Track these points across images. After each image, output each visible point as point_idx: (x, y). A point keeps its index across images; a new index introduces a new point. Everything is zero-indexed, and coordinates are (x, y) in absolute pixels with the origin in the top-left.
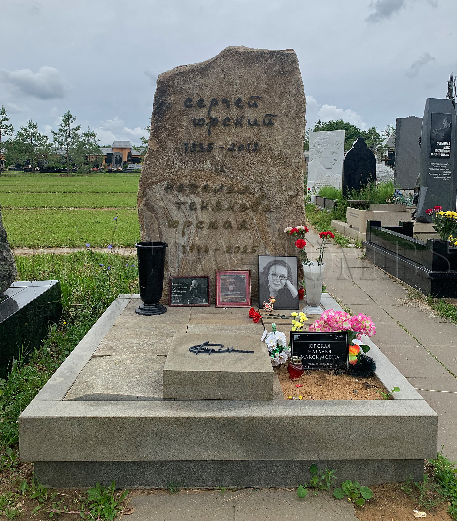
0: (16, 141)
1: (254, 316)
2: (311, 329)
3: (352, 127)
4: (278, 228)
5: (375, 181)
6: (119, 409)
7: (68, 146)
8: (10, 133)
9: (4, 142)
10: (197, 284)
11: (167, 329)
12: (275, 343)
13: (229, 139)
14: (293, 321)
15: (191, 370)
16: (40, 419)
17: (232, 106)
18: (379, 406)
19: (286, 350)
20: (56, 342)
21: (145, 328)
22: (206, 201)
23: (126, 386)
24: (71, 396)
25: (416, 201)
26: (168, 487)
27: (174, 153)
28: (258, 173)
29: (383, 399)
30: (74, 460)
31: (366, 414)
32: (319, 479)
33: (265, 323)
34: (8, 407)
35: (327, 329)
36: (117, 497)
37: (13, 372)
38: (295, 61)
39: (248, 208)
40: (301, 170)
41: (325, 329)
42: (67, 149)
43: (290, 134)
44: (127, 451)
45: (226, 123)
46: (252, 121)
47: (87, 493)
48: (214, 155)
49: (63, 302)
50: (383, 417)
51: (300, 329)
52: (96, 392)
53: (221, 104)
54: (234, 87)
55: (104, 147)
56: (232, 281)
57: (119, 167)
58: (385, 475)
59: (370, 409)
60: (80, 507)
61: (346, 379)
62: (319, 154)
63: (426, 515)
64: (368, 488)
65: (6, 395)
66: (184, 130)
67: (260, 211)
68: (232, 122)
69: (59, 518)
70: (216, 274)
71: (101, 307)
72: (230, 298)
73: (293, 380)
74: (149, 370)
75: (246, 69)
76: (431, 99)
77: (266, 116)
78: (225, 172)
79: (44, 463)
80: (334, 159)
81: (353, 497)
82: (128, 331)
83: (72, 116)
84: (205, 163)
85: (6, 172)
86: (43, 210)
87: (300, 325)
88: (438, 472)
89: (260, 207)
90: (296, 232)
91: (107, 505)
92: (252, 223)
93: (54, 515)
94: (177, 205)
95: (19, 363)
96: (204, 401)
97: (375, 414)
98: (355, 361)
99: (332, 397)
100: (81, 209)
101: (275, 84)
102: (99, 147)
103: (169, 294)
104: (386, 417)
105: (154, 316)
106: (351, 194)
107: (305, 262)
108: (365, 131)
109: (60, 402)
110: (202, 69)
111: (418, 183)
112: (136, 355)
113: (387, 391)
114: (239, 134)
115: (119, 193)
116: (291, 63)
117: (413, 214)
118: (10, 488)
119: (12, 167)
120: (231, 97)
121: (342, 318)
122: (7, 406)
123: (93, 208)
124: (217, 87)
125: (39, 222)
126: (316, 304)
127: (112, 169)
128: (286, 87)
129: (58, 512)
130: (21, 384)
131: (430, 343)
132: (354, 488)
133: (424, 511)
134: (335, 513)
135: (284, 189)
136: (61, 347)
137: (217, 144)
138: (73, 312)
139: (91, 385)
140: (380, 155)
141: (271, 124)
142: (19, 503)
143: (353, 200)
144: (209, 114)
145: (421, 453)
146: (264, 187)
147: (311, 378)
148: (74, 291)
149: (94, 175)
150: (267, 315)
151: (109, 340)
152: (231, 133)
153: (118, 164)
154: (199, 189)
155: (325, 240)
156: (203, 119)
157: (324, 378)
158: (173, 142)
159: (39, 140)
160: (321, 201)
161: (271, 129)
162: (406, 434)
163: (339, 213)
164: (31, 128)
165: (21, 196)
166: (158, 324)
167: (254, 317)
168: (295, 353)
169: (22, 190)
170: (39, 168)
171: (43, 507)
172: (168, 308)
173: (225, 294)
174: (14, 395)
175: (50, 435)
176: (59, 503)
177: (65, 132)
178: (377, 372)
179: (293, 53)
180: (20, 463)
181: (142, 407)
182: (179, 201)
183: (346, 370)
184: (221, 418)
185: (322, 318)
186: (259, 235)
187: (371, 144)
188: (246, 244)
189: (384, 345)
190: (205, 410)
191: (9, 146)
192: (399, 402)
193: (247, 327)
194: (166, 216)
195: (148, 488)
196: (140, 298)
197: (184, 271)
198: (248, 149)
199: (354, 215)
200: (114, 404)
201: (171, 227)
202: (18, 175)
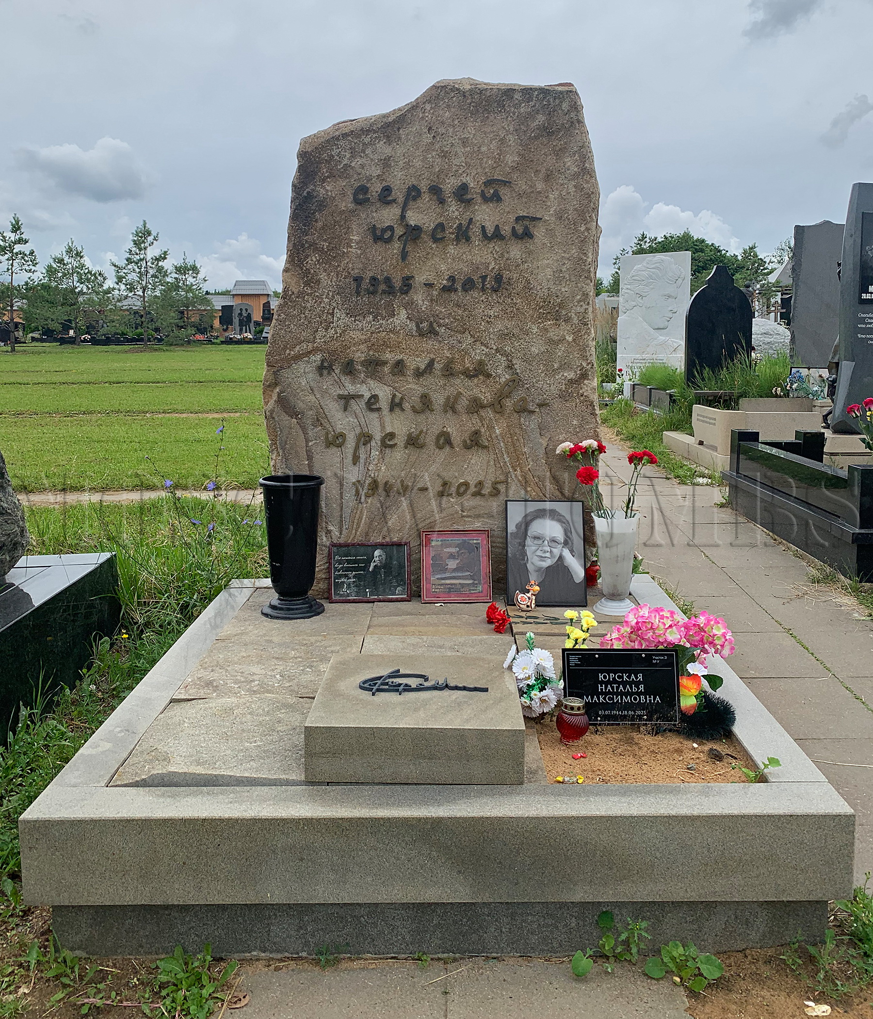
0: (42, 284)
1: (496, 618)
2: (605, 644)
3: (711, 246)
4: (545, 445)
5: (751, 352)
6: (217, 802)
7: (143, 292)
8: (31, 267)
9: (19, 286)
10: (384, 557)
11: (321, 646)
12: (531, 671)
13: (443, 267)
14: (567, 627)
15: (359, 726)
16: (61, 823)
17: (450, 200)
18: (736, 796)
19: (554, 685)
20: (108, 673)
21: (280, 645)
22: (400, 393)
23: (234, 757)
24: (124, 777)
25: (832, 393)
26: (317, 955)
27: (333, 296)
28: (504, 336)
29: (748, 781)
30: (130, 903)
31: (710, 812)
32: (616, 940)
33: (518, 633)
34: (9, 801)
35: (636, 643)
36: (215, 975)
37: (20, 731)
38: (576, 107)
39: (483, 407)
40: (589, 328)
41: (633, 644)
42: (144, 297)
43: (567, 255)
44: (233, 884)
45: (438, 234)
46: (490, 230)
47: (157, 967)
48: (415, 299)
49: (124, 595)
50: (743, 816)
51: (583, 643)
52: (172, 769)
53: (426, 197)
54: (452, 162)
55: (217, 294)
56: (453, 550)
57: (246, 332)
58: (748, 932)
59: (718, 801)
60: (142, 994)
61: (673, 742)
62: (639, 300)
63: (830, 1011)
64: (714, 957)
65: (5, 777)
66: (354, 250)
67: (508, 412)
68: (449, 233)
69: (101, 1016)
70: (423, 537)
71: (198, 604)
72: (452, 584)
73: (566, 745)
74: (280, 726)
75: (477, 124)
76: (860, 185)
77: (518, 219)
78: (438, 335)
79: (71, 908)
80: (670, 309)
81: (683, 974)
82: (246, 650)
83: (150, 233)
84: (396, 317)
85: (24, 345)
86: (94, 417)
87: (581, 635)
88: (855, 925)
89: (509, 403)
90: (581, 452)
91: (195, 990)
92: (494, 436)
93: (90, 1009)
94: (343, 402)
95: (33, 713)
96: (387, 787)
97: (727, 812)
98: (692, 706)
99: (645, 779)
100: (168, 415)
101: (535, 154)
102: (207, 293)
103: (329, 578)
104: (749, 817)
105: (298, 620)
106: (703, 379)
107: (598, 513)
108: (736, 254)
109: (102, 790)
110: (388, 125)
111: (835, 353)
112: (256, 698)
113: (753, 765)
114: (464, 256)
115: (245, 384)
116: (568, 111)
117: (825, 418)
118: (6, 957)
119: (36, 335)
120: (448, 181)
121: (665, 621)
122: (7, 798)
123: (192, 413)
124: (417, 163)
125: (85, 441)
126: (619, 595)
127: (232, 336)
128: (558, 161)
129: (99, 1003)
130: (36, 754)
131: (852, 670)
132: (686, 956)
133: (826, 1003)
134: (647, 1007)
135: (556, 366)
136: (118, 683)
137: (421, 278)
138: (142, 614)
139: (163, 755)
140: (765, 300)
141: (527, 235)
142: (23, 986)
143: (706, 391)
144: (403, 217)
145: (821, 889)
146: (516, 364)
147: (604, 740)
148: (144, 574)
149: (197, 349)
150: (523, 617)
151: (205, 668)
152: (448, 255)
153: (244, 328)
154: (386, 369)
155: (639, 467)
156: (391, 228)
157: (630, 741)
158: (332, 274)
159: (88, 280)
160: (642, 393)
161: (528, 247)
162: (791, 851)
163: (677, 416)
164: (72, 257)
165: (52, 390)
166: (305, 637)
167: (496, 622)
168: (572, 689)
169: (55, 379)
170: (89, 337)
171: (69, 995)
172: (327, 605)
173: (440, 577)
174: (21, 776)
175: (80, 854)
176: (101, 986)
177: (139, 265)
178: (737, 729)
179: (571, 91)
180: (29, 909)
181: (263, 800)
182: (346, 393)
183: (675, 725)
184: (419, 820)
185: (626, 622)
186: (507, 459)
187: (747, 280)
188: (481, 478)
189: (758, 675)
190: (388, 804)
191: (30, 294)
192: (778, 788)
193: (481, 640)
194: (321, 424)
195: (279, 956)
196: (271, 586)
197: (358, 533)
198: (483, 287)
199: (708, 420)
200: (208, 793)
201: (331, 446)
202: (48, 350)
